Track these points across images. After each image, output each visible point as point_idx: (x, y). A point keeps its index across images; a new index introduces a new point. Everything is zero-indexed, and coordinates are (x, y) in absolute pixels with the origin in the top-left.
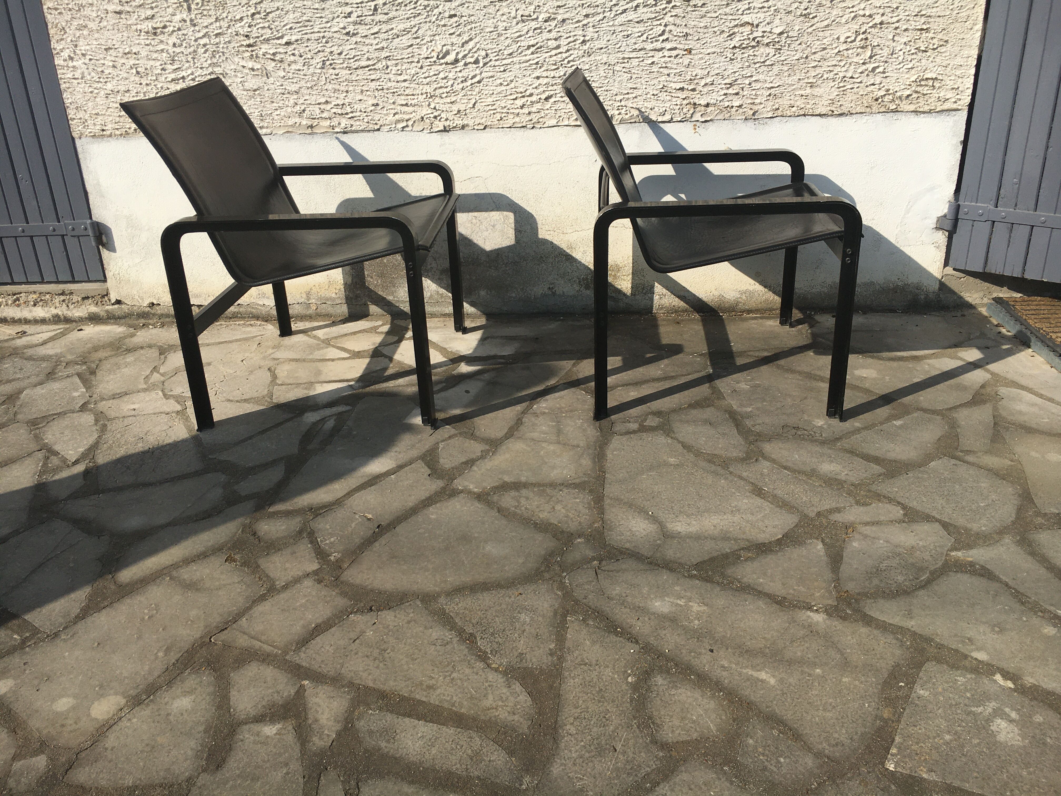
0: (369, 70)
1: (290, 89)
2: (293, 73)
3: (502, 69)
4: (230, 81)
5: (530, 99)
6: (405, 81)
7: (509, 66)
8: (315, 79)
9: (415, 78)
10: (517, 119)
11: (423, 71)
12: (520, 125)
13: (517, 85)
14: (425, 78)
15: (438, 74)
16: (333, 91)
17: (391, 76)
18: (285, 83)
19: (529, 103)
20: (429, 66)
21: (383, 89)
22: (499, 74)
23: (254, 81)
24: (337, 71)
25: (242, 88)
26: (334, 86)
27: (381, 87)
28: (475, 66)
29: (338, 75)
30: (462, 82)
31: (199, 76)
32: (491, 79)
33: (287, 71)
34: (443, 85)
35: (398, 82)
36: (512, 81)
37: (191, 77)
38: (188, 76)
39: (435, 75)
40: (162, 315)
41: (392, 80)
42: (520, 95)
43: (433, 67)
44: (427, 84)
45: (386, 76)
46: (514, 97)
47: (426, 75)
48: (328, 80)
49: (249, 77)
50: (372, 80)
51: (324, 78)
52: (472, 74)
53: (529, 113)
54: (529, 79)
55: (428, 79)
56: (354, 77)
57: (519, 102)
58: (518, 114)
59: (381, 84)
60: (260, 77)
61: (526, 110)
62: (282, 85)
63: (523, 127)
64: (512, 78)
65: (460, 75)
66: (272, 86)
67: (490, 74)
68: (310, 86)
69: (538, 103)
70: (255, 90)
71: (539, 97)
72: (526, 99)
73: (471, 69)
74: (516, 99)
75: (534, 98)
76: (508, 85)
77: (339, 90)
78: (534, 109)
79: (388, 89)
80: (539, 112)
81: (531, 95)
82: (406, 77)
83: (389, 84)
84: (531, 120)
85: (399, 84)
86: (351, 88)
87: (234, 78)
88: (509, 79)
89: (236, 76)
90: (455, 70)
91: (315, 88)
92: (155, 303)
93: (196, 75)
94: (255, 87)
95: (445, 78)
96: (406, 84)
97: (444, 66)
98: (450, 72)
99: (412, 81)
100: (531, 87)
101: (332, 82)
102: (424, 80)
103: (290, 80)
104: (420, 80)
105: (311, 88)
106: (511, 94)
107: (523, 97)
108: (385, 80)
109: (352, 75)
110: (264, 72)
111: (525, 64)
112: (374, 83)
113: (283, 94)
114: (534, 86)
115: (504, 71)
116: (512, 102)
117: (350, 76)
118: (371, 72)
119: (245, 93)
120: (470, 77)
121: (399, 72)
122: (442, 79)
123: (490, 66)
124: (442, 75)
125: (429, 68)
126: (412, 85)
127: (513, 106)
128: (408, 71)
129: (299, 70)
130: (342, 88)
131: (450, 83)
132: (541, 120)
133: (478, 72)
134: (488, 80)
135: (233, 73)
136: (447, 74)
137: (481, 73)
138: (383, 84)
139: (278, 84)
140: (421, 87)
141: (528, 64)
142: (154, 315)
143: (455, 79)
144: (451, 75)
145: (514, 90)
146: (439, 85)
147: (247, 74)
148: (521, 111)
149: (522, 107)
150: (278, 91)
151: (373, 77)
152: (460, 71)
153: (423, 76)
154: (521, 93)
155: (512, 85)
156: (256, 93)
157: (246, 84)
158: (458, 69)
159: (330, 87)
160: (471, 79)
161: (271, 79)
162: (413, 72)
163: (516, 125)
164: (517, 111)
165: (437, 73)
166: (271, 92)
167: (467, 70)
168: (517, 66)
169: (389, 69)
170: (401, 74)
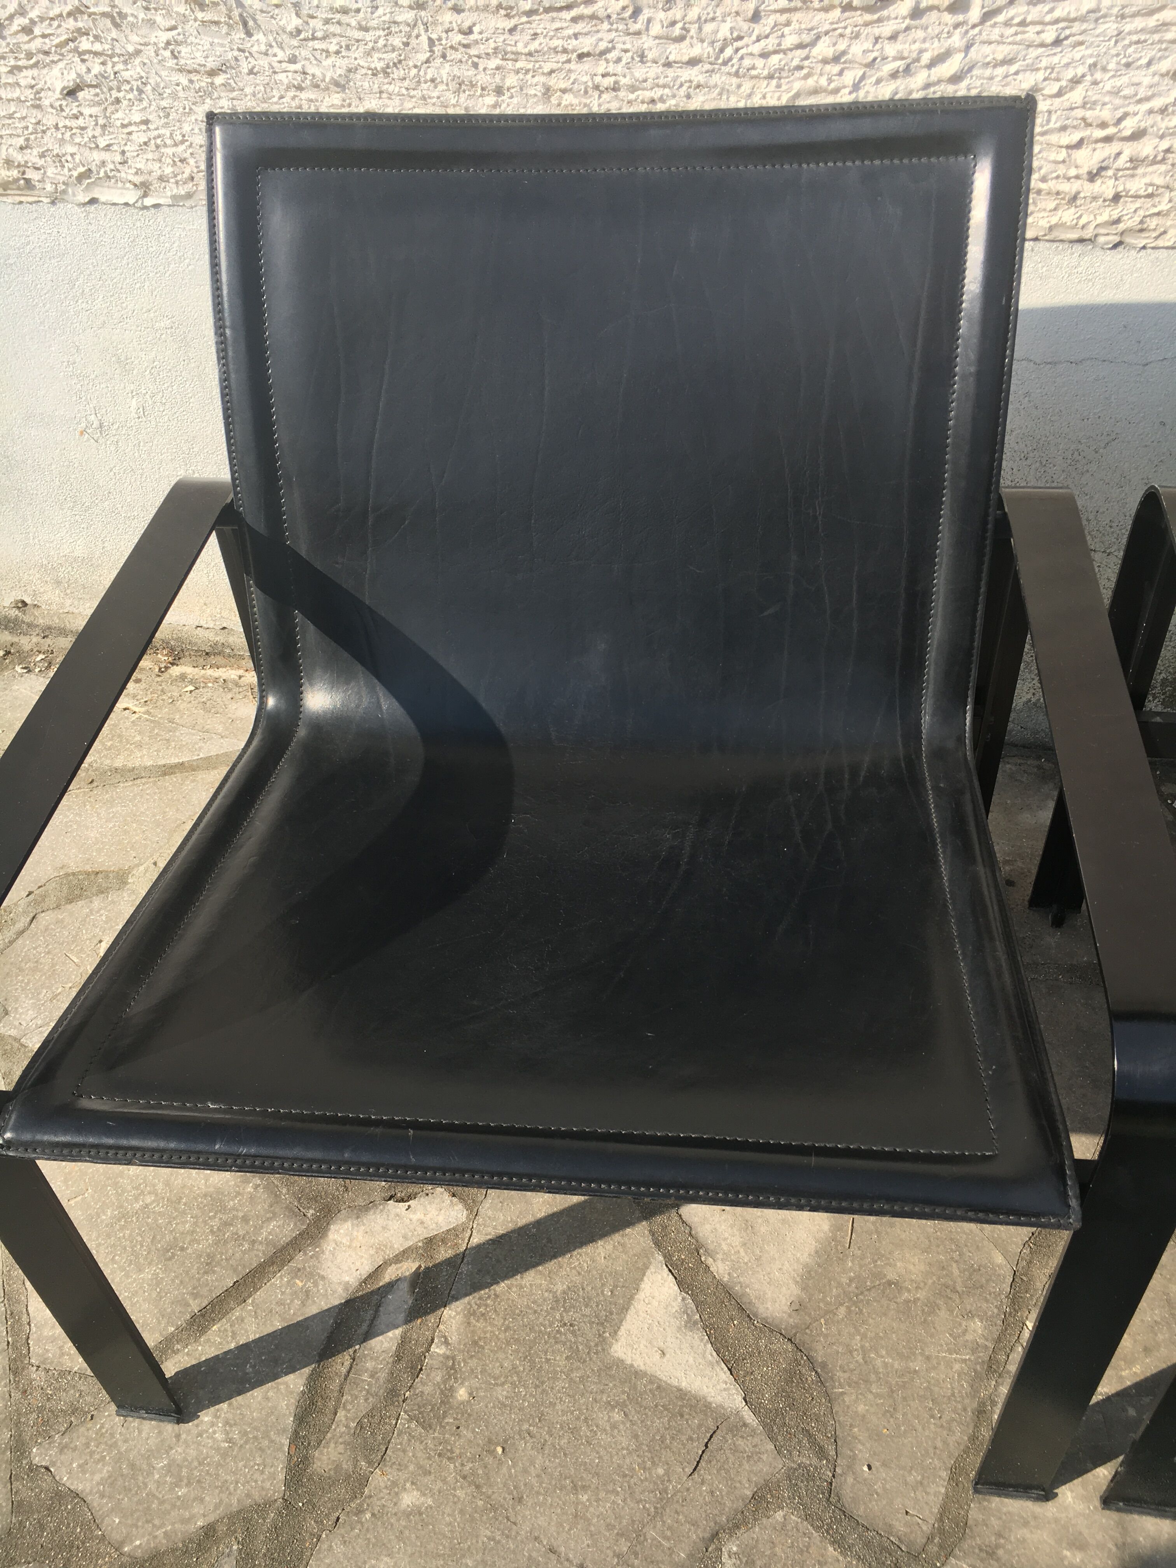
0: (574, 20)
1: (318, 72)
2: (327, 21)
3: (1050, 35)
4: (134, 38)
5: (1129, 150)
6: (693, 62)
7: (1077, 27)
8: (397, 41)
9: (729, 52)
10: (1068, 215)
11: (758, 29)
12: (1074, 236)
13: (1093, 96)
14: (764, 55)
15: (813, 43)
16: (453, 86)
17: (647, 42)
18: (304, 53)
19: (1122, 162)
20: (783, 11)
21: (615, 88)
22: (1034, 53)
23: (206, 40)
24: (466, 19)
25: (171, 63)
26: (456, 72)
27: (608, 81)
28: (948, 18)
29: (470, 31)
30: (894, 75)
31: (42, 19)
32: (1000, 71)
33: (305, 12)
34: (823, 82)
35: (668, 65)
36: (1076, 81)
37: (20, 22)
38: (11, 18)
39: (801, 46)
40: (49, 628)
41: (650, 56)
42: (1100, 133)
43: (796, 17)
44: (770, 77)
45: (629, 43)
46: (1075, 137)
47: (770, 43)
48: (437, 49)
49: (191, 27)
50: (581, 56)
51: (424, 38)
52: (935, 48)
53: (1117, 198)
54: (1146, 78)
55: (775, 59)
56: (521, 43)
57: (1087, 159)
58: (1075, 198)
59: (611, 68)
60: (225, 29)
61: (1106, 187)
62: (293, 60)
63: (1081, 241)
64: (1080, 71)
65: (891, 50)
66: (263, 62)
67: (1002, 52)
68: (380, 65)
69: (1154, 162)
70: (212, 73)
71: (1165, 145)
72: (1115, 147)
73: (933, 30)
74: (1079, 144)
75: (1146, 148)
76: (1059, 94)
77: (472, 85)
78: (1136, 185)
79: (633, 89)
80: (1150, 196)
81: (1137, 135)
82: (697, 51)
83: (640, 72)
84: (1117, 221)
85: (671, 72)
86: (511, 80)
87: (143, 31)
88: (1070, 74)
89: (151, 23)
90: (876, 31)
91: (397, 73)
92: (28, 600)
93: (33, 14)
94: (211, 64)
95: (836, 59)
96: (694, 74)
97: (837, 13)
98: (857, 36)
99: (718, 62)
100: (1146, 106)
101: (452, 55)
102: (760, 62)
103: (317, 45)
104: (747, 62)
105: (385, 72)
106: (1064, 128)
107: (1108, 139)
108: (626, 58)
109: (517, 36)
110: (236, 13)
111: (1139, 23)
112: (587, 65)
113: (300, 88)
114: (1157, 103)
115: (1057, 42)
116: (1063, 154)
117: (511, 40)
118: (579, 27)
119: (184, 80)
120: (926, 58)
121: (677, 31)
122: (825, 61)
123: (1007, 24)
124: (823, 49)
125: (783, 18)
126: (716, 79)
127: (1061, 170)
128: (708, 28)
129: (345, 11)
130: (482, 79)
131: (849, 77)
132: (1153, 223)
133: (957, 40)
134: (988, 72)
135: (142, 15)
136: (842, 46)
137: (968, 48)
138: (619, 68)
139: (281, 55)
140: (747, 86)
141: (1152, 22)
142: (30, 625)
143: (871, 64)
144: (857, 49)
145: (1079, 113)
146: (811, 82)
147: (184, 19)
148: (1089, 189)
149: (1092, 177)
150: (282, 77)
151: (586, 44)
152: (893, 37)
153: (756, 48)
154: (1103, 125)
155: (1076, 96)
156: (219, 80)
157: (184, 50)
158: (887, 29)
159: (445, 71)
160: (931, 65)
161: (259, 36)
162: (724, 31)
163: (1055, 234)
164: (1068, 188)
165: (806, 38)
166: (259, 79)
167: (920, 34)
168: (1110, 27)
169: (643, 18)
170: (681, 39)
